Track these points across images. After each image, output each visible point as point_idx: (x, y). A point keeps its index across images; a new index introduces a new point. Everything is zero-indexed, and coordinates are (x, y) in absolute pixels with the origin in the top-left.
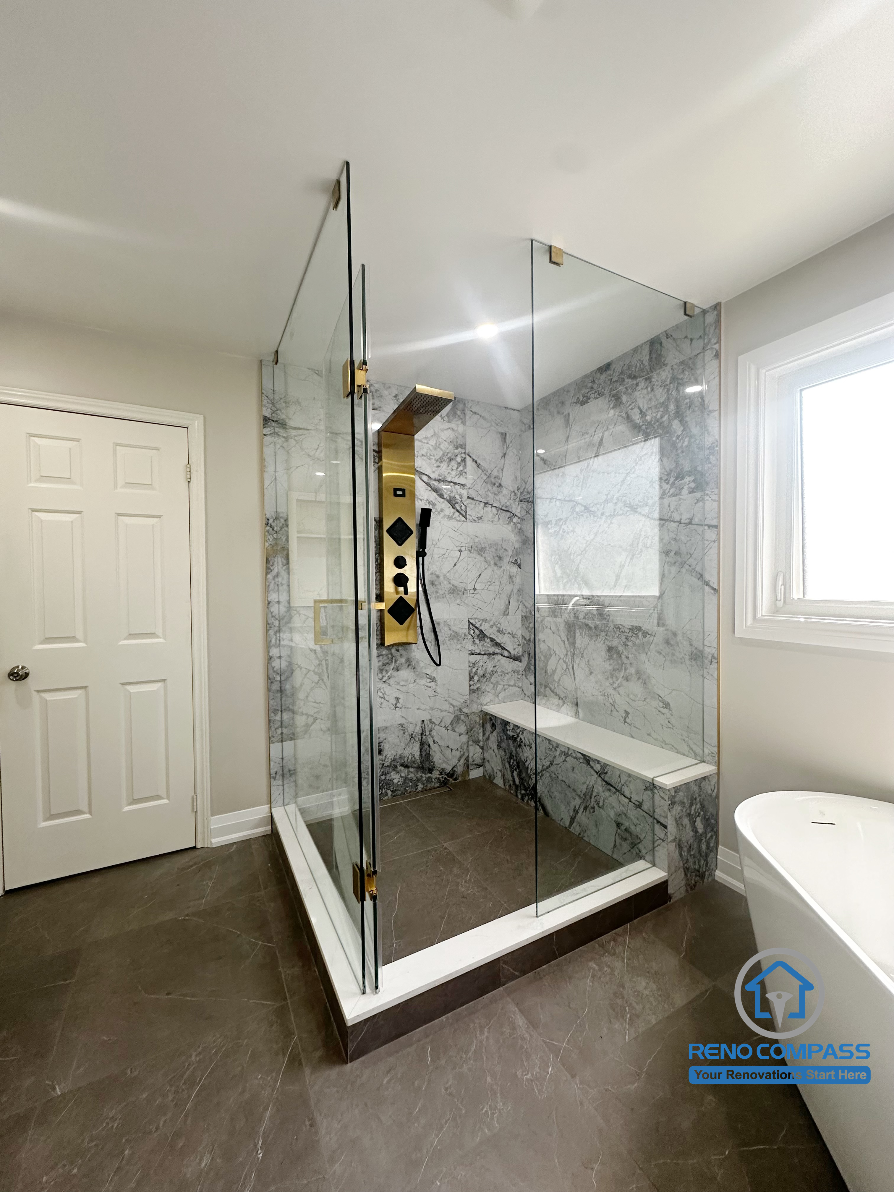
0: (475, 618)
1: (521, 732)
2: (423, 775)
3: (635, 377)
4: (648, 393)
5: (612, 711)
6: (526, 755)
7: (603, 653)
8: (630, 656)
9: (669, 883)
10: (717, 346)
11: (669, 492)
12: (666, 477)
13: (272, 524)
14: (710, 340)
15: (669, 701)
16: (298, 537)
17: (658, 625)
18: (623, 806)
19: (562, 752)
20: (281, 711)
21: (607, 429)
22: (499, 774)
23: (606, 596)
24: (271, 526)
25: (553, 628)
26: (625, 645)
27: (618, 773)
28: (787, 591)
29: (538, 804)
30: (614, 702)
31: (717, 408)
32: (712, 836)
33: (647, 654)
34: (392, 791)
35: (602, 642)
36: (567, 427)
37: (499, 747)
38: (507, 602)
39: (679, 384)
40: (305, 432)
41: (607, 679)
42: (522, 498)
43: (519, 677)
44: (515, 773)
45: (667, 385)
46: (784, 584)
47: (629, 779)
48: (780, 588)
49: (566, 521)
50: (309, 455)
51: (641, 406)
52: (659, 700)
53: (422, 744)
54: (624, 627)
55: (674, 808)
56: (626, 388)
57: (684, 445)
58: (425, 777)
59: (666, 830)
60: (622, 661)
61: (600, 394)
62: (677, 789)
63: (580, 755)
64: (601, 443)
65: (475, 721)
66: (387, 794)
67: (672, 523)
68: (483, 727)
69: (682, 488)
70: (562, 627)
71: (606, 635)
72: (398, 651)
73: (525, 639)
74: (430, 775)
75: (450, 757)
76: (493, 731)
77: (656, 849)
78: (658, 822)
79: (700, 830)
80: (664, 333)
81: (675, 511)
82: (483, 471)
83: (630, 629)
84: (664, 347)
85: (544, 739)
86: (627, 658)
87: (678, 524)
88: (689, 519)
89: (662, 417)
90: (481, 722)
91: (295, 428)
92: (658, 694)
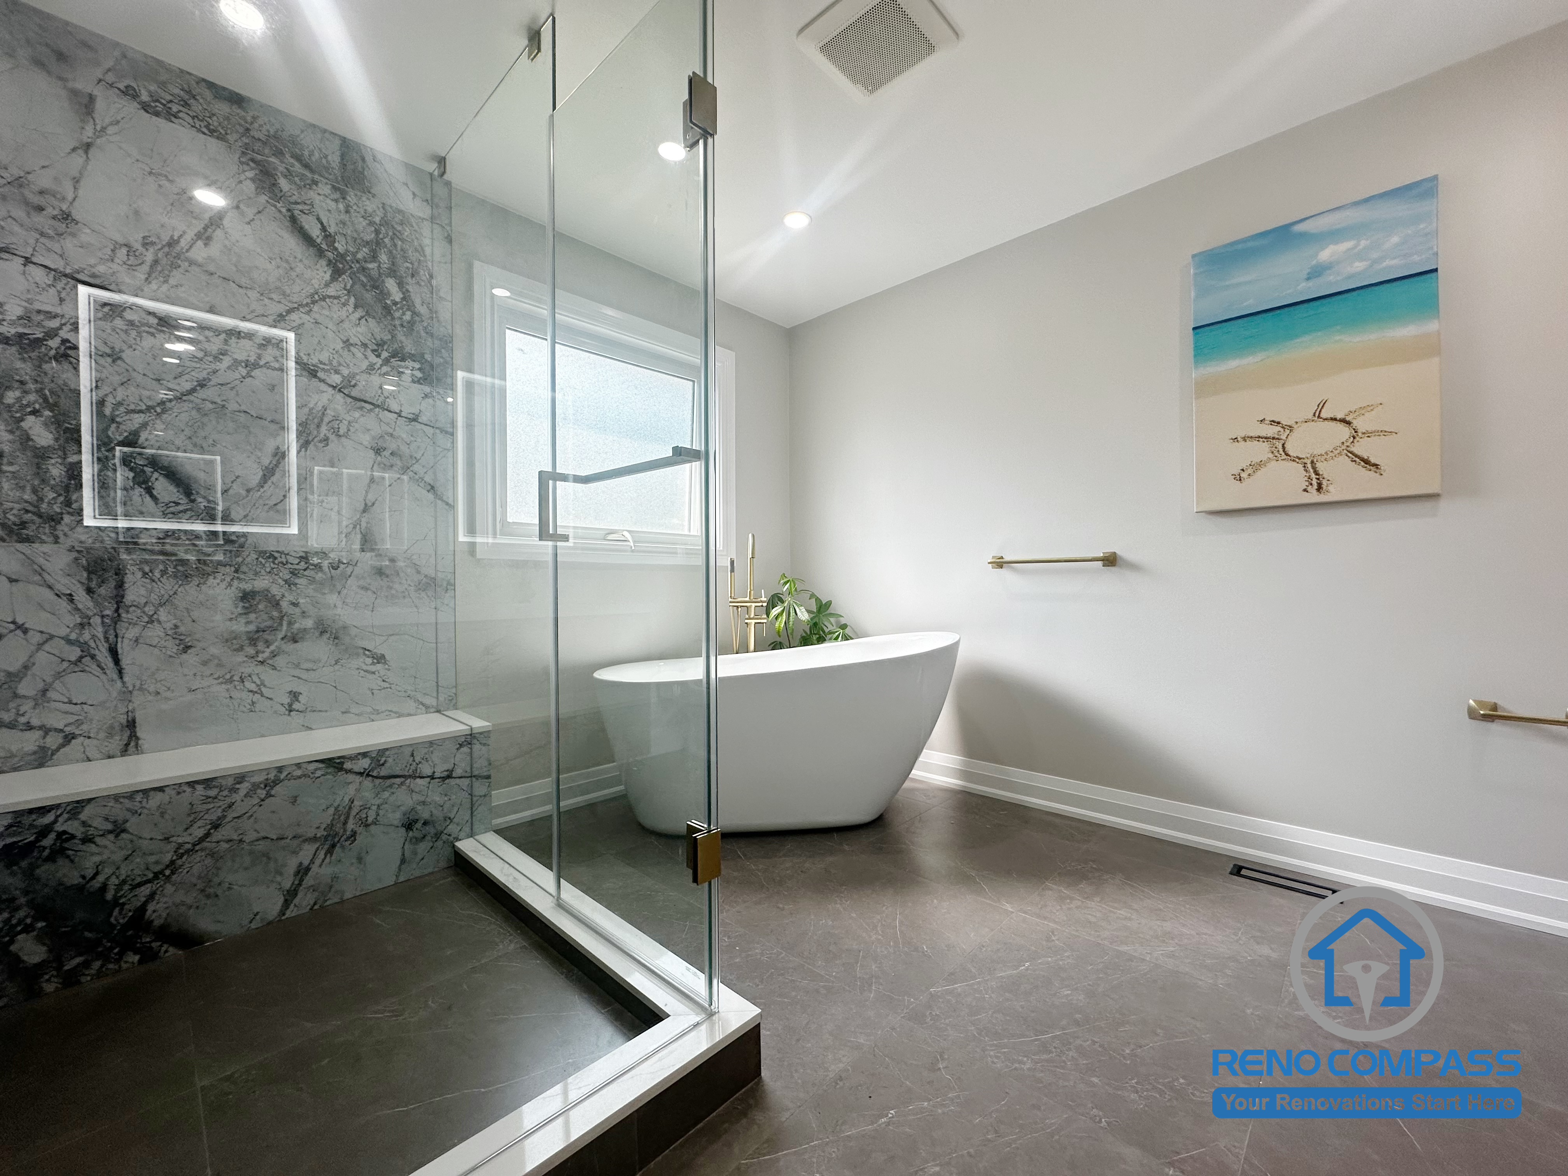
3: (309, 168)
5: (253, 703)
7: (228, 605)
10: (448, 229)
11: (380, 368)
12: (375, 347)
14: (439, 214)
15: (383, 653)
17: (363, 550)
19: (257, 785)
26: (289, 584)
27: (408, 751)
30: (261, 685)
31: (449, 298)
33: (339, 593)
35: (226, 586)
41: (241, 649)
45: (375, 223)
47: (431, 749)
51: (324, 221)
52: (366, 655)
54: (287, 554)
56: (288, 170)
57: (404, 318)
59: (489, 780)
60: (280, 612)
63: (315, 766)
67: (386, 412)
69: (403, 372)
71: (237, 572)
77: (476, 812)
78: (478, 778)
81: (390, 396)
84: (368, 168)
86: (295, 604)
87: (395, 415)
88: (413, 414)
92: (363, 648)
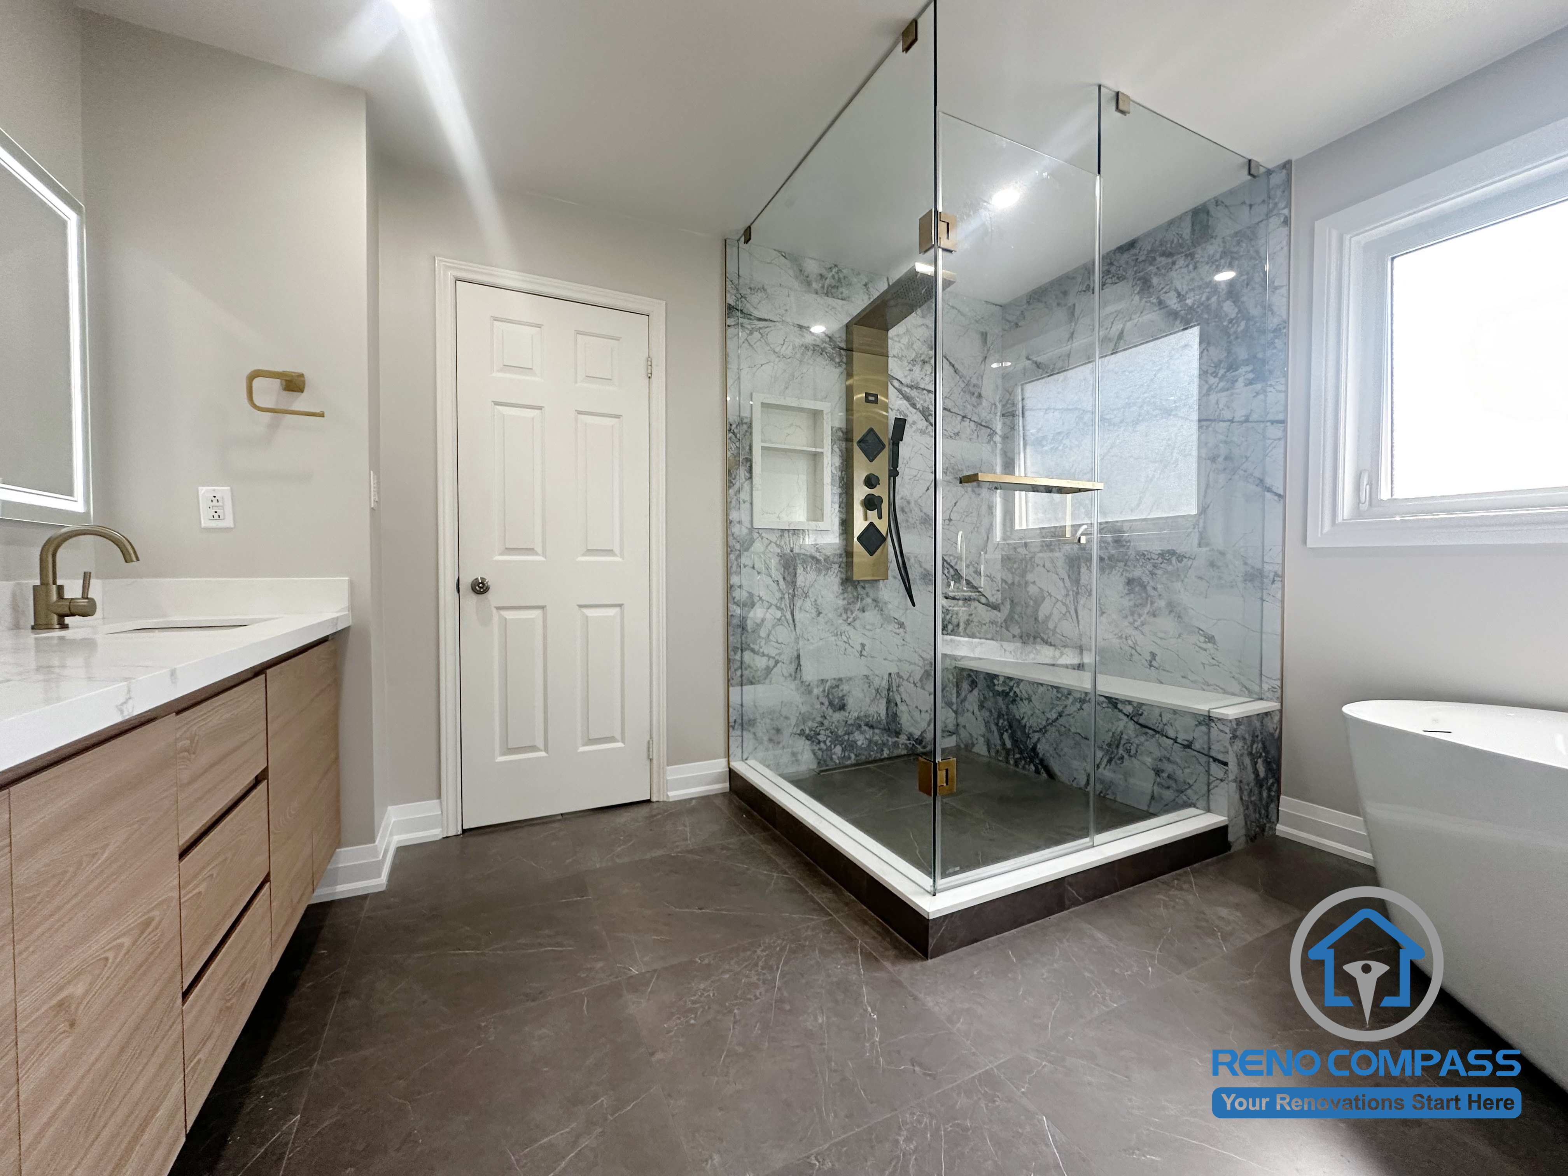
0: (950, 555)
1: (1015, 685)
2: (890, 739)
3: (1170, 255)
4: (1189, 272)
5: (1131, 655)
6: (1023, 710)
7: (1121, 587)
8: (1159, 586)
9: (1230, 829)
10: (1286, 211)
11: (1217, 387)
12: (1214, 369)
13: (735, 431)
14: (1276, 204)
15: (1213, 634)
16: (762, 447)
17: (1200, 545)
18: (1165, 749)
19: (1075, 699)
20: (742, 650)
21: (1131, 319)
22: (981, 740)
23: (1123, 521)
24: (734, 433)
25: (1048, 565)
26: (1152, 574)
27: (1157, 711)
28: (1374, 490)
29: (1040, 767)
30: (1135, 643)
31: (1285, 282)
32: (1272, 784)
33: (1182, 581)
34: (856, 755)
35: (1119, 574)
36: (1071, 322)
37: (982, 706)
38: (985, 538)
39: (1232, 258)
40: (771, 324)
41: (1126, 617)
42: (1004, 412)
43: (998, 629)
44: (1006, 736)
45: (1217, 261)
46: (1370, 483)
47: (1175, 716)
48: (1365, 488)
49: (1068, 434)
50: (774, 352)
51: (1179, 289)
52: (1200, 634)
53: (889, 701)
54: (1151, 553)
55: (1235, 743)
56: (1158, 268)
57: (1239, 330)
58: (891, 740)
59: (1226, 768)
60: (1147, 594)
61: (1121, 278)
62: (1238, 722)
63: (1103, 699)
64: (1121, 336)
65: (948, 679)
66: (850, 758)
67: (1221, 423)
68: (957, 686)
69: (1237, 381)
70: (1061, 563)
71: (1125, 565)
72: (864, 588)
73: (1006, 582)
74: (896, 739)
75: (919, 720)
76: (973, 689)
77: (1212, 791)
78: (1215, 760)
79: (1262, 774)
80: (1213, 201)
81: (1225, 408)
82: (960, 378)
83: (1159, 554)
84: (1212, 217)
85: (1050, 688)
86: (1155, 589)
87: (1229, 423)
88: (1245, 416)
89: (1208, 299)
90: (955, 680)
91: (760, 319)
92: (1198, 628)
